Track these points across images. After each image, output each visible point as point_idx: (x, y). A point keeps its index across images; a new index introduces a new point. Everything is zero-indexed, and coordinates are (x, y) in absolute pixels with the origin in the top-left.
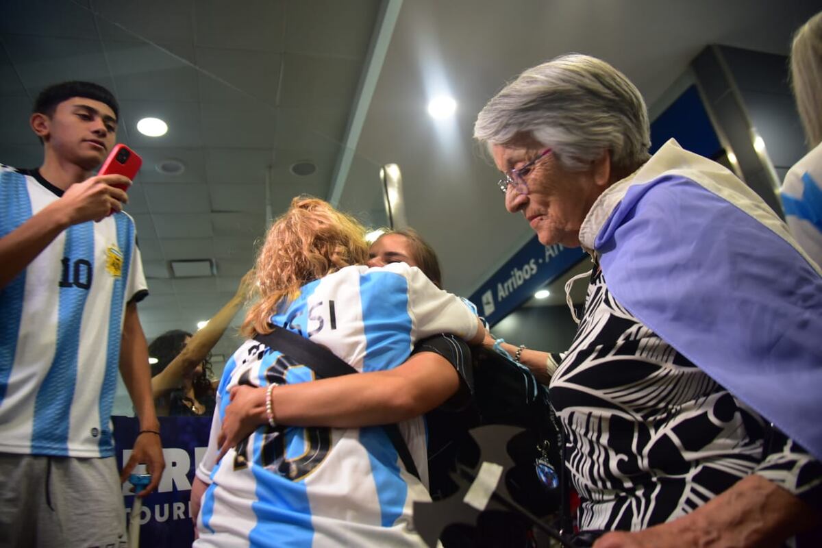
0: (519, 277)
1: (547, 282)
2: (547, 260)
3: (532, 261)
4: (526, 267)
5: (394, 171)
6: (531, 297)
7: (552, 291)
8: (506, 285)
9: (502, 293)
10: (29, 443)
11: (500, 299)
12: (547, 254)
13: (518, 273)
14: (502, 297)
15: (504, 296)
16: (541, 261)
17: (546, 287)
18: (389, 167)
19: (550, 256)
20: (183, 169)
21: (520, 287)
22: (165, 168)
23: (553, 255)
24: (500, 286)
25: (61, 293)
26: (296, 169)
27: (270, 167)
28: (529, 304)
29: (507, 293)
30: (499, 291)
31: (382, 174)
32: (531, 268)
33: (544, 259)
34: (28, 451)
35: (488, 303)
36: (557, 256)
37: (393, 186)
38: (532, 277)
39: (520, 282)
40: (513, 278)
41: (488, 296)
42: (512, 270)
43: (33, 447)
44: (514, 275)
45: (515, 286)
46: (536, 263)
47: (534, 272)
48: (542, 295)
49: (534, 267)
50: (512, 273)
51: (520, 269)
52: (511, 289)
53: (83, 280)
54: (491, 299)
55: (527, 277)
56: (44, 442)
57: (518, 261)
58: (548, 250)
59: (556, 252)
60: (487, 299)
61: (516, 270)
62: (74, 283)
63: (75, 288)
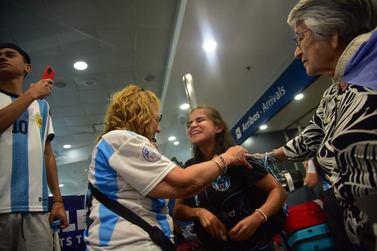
0: (252, 120)
1: (265, 121)
2: (264, 111)
3: (257, 112)
4: (255, 115)
5: (189, 77)
6: (258, 129)
7: (268, 126)
8: (246, 124)
9: (245, 128)
10: (10, 207)
11: (244, 131)
12: (264, 109)
13: (251, 118)
14: (245, 130)
15: (245, 129)
16: (261, 112)
17: (265, 124)
18: (186, 75)
19: (265, 109)
20: (95, 83)
21: (253, 125)
22: (87, 83)
23: (267, 109)
24: (243, 125)
25: (13, 136)
26: (146, 79)
27: (135, 79)
28: (257, 132)
29: (247, 128)
30: (243, 127)
31: (184, 79)
32: (257, 116)
33: (263, 111)
34: (10, 211)
35: (238, 133)
36: (268, 109)
37: (189, 84)
38: (258, 119)
39: (252, 123)
40: (249, 121)
41: (238, 130)
42: (249, 117)
43: (12, 209)
44: (250, 119)
45: (250, 125)
46: (259, 113)
47: (258, 117)
48: (263, 128)
49: (258, 115)
50: (248, 119)
51: (252, 116)
52: (249, 126)
53: (23, 130)
54: (239, 131)
55: (255, 120)
56: (18, 206)
57: (251, 113)
58: (264, 107)
59: (268, 107)
60: (238, 131)
61: (250, 117)
62: (19, 131)
63: (20, 133)
